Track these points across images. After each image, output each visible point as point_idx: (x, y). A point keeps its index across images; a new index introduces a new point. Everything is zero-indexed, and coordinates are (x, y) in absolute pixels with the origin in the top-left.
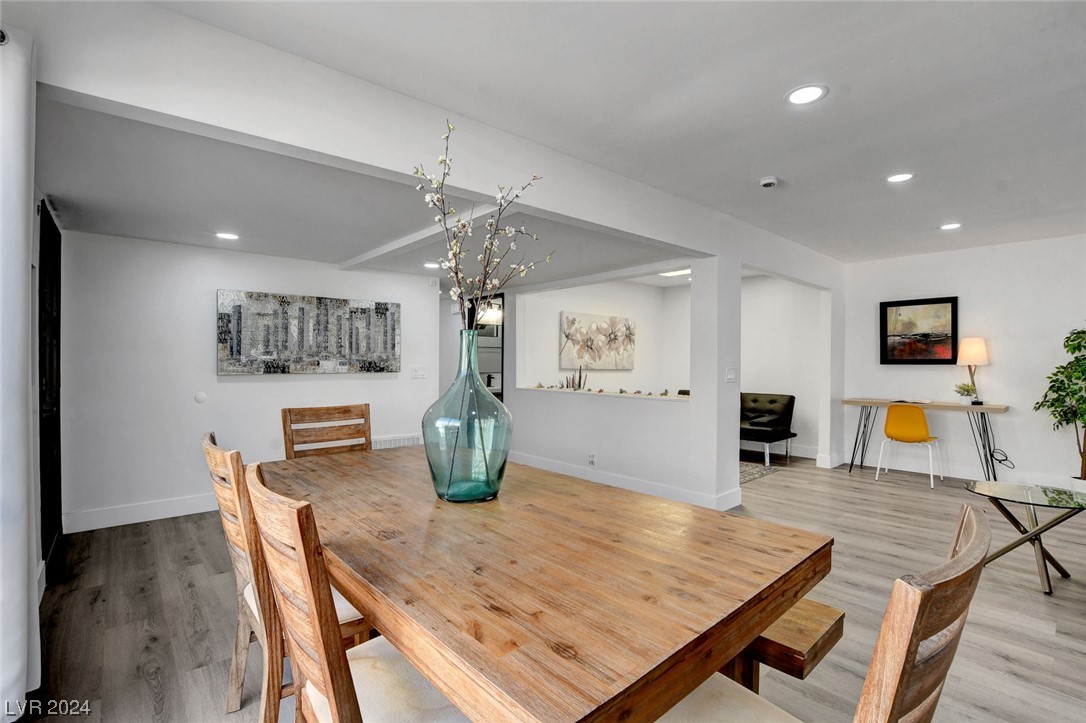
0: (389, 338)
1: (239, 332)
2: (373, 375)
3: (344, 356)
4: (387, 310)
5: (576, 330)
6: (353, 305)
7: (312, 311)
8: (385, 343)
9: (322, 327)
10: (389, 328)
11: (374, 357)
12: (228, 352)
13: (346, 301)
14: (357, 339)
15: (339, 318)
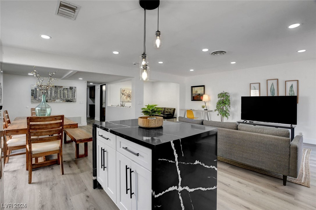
0: (73, 94)
1: (36, 93)
2: (69, 103)
3: (62, 99)
4: (73, 88)
5: (125, 93)
6: (64, 87)
7: (54, 89)
8: (72, 96)
9: (56, 92)
10: (73, 92)
11: (69, 99)
12: (33, 98)
13: (62, 87)
14: (65, 95)
15: (60, 90)
